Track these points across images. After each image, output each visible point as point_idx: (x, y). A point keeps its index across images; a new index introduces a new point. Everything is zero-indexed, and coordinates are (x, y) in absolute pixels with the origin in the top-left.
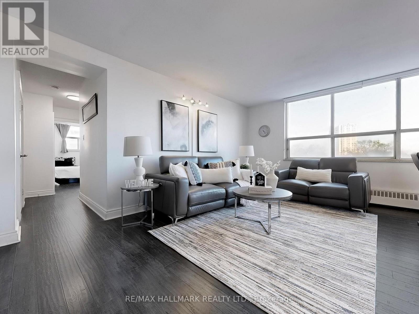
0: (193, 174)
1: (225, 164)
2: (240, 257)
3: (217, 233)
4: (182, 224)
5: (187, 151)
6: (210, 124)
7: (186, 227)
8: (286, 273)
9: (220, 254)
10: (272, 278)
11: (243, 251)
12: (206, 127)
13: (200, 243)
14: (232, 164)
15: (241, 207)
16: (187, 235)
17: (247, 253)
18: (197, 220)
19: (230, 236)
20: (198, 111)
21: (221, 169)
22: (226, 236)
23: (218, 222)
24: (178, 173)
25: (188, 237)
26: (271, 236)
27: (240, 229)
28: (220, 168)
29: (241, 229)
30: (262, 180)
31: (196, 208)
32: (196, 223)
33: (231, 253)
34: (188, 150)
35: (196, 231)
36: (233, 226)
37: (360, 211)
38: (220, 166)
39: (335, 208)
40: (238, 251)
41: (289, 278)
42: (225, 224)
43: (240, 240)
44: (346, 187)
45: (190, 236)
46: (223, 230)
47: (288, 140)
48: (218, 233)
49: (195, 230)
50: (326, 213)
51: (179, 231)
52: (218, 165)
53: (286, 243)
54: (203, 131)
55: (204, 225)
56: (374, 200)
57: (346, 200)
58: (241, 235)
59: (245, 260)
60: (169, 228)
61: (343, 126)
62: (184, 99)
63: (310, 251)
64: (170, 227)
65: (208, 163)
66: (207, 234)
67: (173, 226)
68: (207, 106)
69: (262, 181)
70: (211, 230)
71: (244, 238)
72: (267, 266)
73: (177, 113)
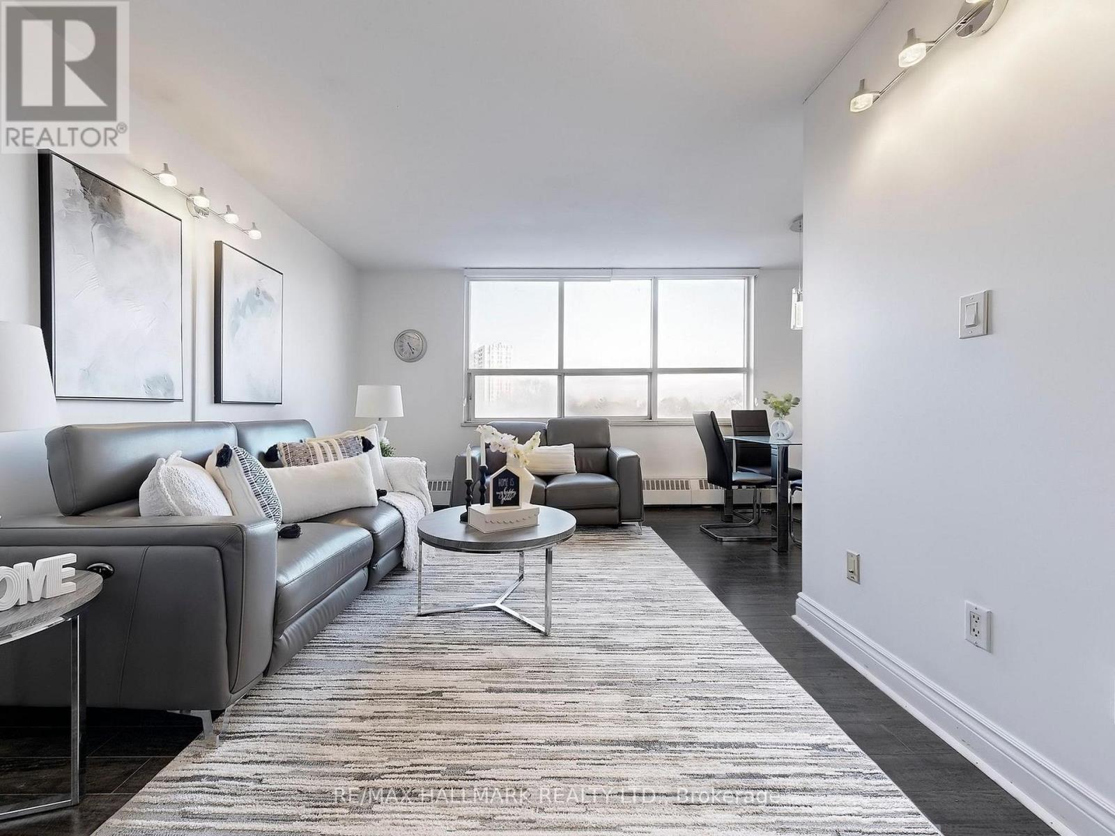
0: (257, 495)
1: (340, 445)
2: (559, 743)
3: (418, 695)
4: (251, 719)
5: (172, 400)
6: (262, 303)
7: (284, 727)
8: (679, 726)
9: (501, 766)
10: (676, 758)
11: (548, 719)
12: (248, 310)
13: (402, 763)
14: (361, 443)
15: (402, 577)
16: (317, 758)
17: (562, 719)
18: (301, 673)
19: (469, 685)
20: (218, 246)
21: (332, 463)
22: (452, 689)
23: (384, 650)
24: (197, 501)
25: (329, 763)
26: (555, 637)
27: (469, 649)
28: (326, 461)
29: (473, 649)
30: (512, 487)
31: (300, 630)
32: (309, 689)
33: (527, 744)
34: (177, 396)
35: (341, 719)
36: (443, 648)
37: (634, 525)
38: (325, 454)
39: (589, 528)
40: (534, 724)
41: (695, 734)
42: (413, 651)
43: (507, 686)
44: (607, 480)
45: (334, 753)
46: (427, 672)
47: (470, 375)
48: (423, 695)
49: (329, 720)
50: (587, 542)
51: (266, 758)
52: (319, 451)
53: (600, 644)
54: (236, 326)
55: (347, 684)
56: (651, 497)
57: (614, 508)
58: (492, 669)
59: (575, 743)
60: (195, 766)
61: (491, 346)
62: (168, 180)
63: (654, 645)
64: (199, 760)
65: (276, 446)
66: (390, 714)
67: (212, 747)
68: (255, 234)
69: (512, 492)
70: (388, 692)
71: (508, 675)
72: (632, 729)
73: (129, 233)
